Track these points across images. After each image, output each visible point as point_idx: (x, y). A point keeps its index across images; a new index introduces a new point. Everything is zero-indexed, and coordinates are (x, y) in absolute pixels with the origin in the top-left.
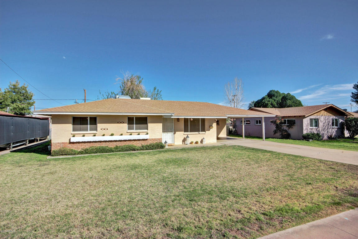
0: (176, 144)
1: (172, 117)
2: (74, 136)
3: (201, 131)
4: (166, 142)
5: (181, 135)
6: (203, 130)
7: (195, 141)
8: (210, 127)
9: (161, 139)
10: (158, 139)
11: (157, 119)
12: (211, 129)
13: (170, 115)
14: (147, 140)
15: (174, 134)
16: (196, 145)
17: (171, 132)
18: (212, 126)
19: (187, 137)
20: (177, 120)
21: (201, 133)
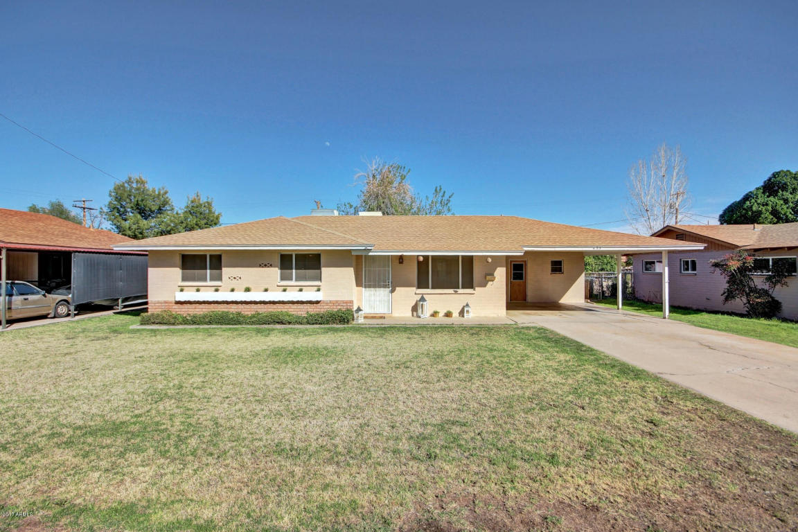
0: (396, 314)
1: (370, 254)
2: (182, 290)
3: (463, 288)
4: (359, 310)
5: (408, 295)
6: (469, 284)
7: (445, 311)
8: (488, 276)
9: (351, 302)
10: (344, 302)
11: (342, 258)
12: (490, 283)
13: (364, 248)
14: (318, 302)
15: (392, 291)
16: (448, 321)
17: (385, 286)
18: (492, 274)
19: (423, 299)
20: (398, 261)
21: (460, 291)
